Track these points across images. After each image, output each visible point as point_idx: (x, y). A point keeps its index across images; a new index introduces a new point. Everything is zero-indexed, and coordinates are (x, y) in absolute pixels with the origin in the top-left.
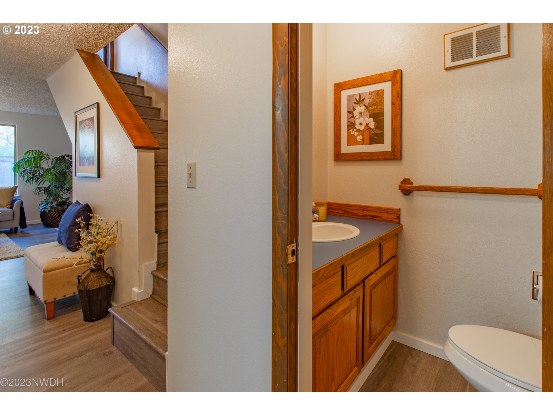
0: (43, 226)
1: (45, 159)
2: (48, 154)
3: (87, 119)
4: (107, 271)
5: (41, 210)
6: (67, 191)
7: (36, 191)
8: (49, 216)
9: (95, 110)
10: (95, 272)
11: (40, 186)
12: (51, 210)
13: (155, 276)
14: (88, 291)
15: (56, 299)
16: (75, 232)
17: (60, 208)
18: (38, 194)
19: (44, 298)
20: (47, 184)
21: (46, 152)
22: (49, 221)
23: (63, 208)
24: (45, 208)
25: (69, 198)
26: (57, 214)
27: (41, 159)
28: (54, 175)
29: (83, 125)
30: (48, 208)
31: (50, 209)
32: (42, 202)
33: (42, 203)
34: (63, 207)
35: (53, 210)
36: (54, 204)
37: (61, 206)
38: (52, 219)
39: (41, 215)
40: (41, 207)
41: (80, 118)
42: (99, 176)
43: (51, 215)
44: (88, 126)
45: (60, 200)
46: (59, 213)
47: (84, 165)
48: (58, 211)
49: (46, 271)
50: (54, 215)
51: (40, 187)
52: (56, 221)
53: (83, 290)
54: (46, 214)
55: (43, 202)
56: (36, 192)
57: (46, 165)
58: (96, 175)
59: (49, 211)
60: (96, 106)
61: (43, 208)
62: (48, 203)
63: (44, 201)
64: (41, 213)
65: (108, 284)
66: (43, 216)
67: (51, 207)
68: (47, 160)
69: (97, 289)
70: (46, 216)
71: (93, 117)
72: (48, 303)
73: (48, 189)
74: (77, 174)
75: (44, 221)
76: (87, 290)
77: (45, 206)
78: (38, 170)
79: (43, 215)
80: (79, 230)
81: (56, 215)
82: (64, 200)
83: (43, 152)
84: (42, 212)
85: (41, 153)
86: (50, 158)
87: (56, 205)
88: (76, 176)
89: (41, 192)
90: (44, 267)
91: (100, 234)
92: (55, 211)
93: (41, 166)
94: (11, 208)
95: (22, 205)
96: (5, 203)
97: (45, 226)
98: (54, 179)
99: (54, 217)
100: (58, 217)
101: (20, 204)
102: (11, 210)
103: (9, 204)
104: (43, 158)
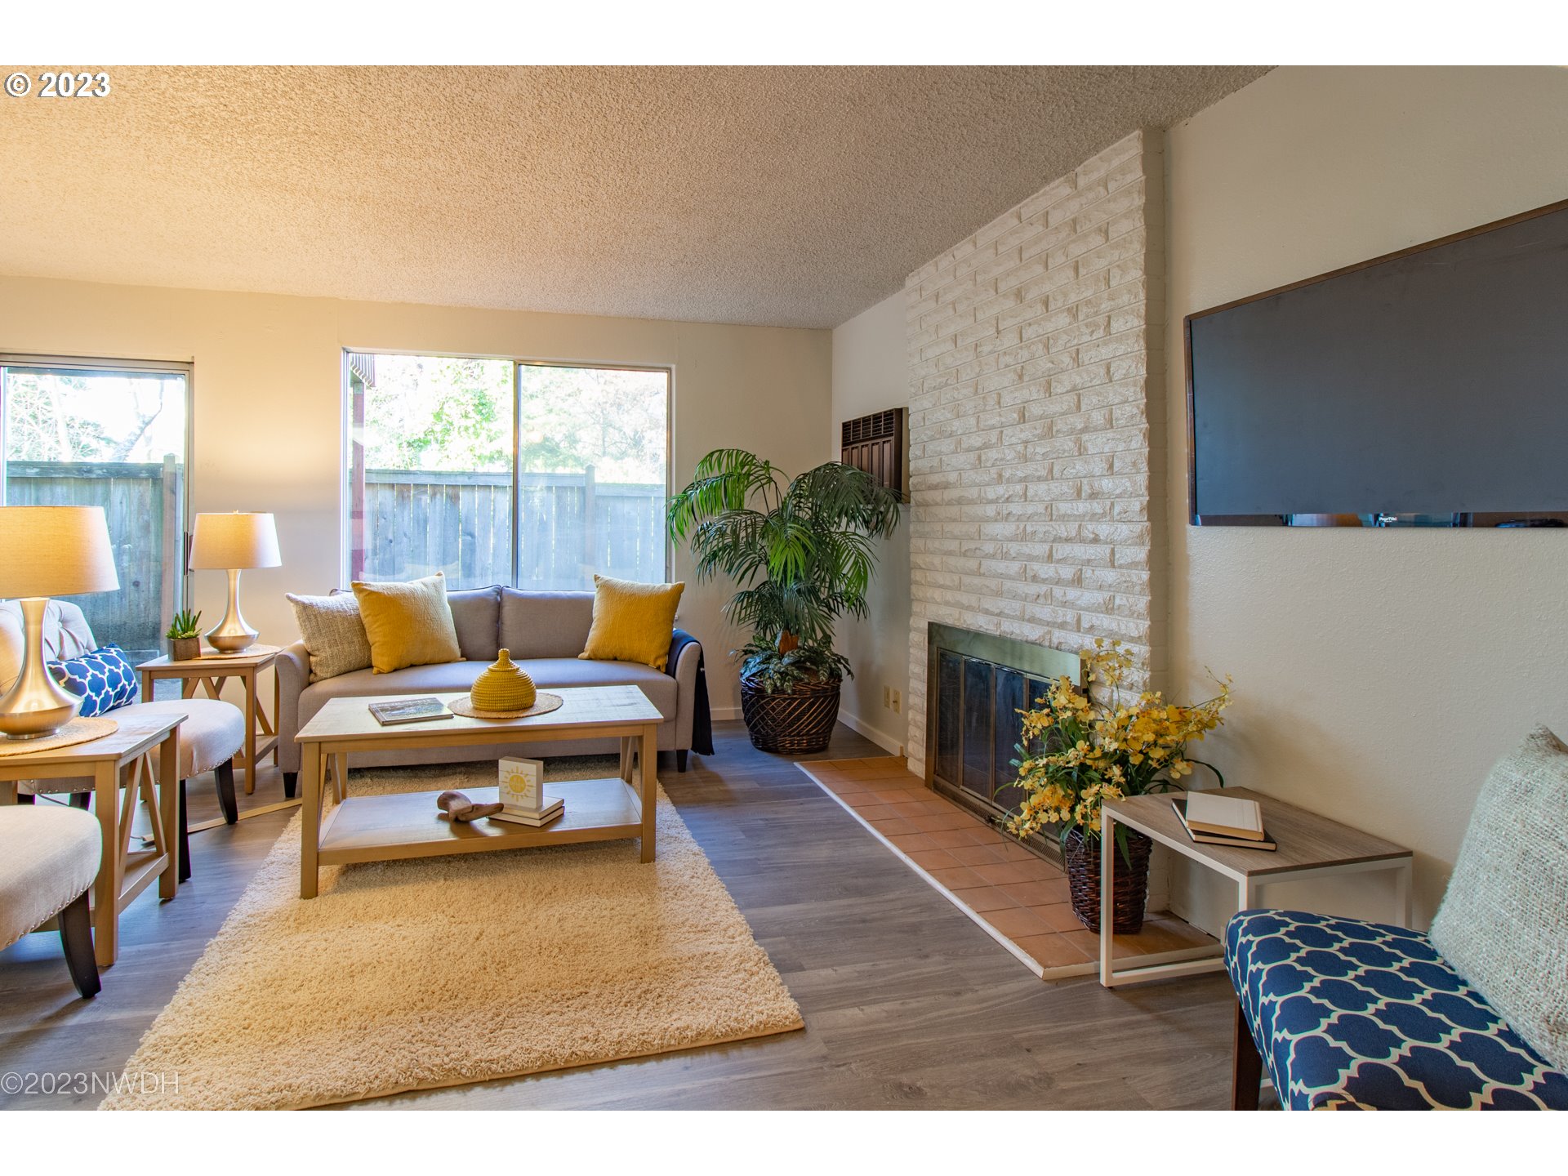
0: (749, 740)
1: (759, 483)
2: (767, 463)
5: (748, 679)
7: (738, 606)
8: (773, 709)
12: (782, 685)
17: (805, 677)
18: (741, 616)
21: (761, 458)
22: (771, 729)
23: (814, 680)
24: (761, 673)
25: (830, 637)
26: (800, 705)
27: (746, 481)
28: (798, 544)
30: (770, 678)
31: (777, 682)
32: (748, 650)
33: (750, 653)
34: (816, 673)
35: (788, 686)
36: (786, 660)
37: (807, 670)
38: (784, 720)
39: (743, 699)
40: (747, 669)
43: (778, 705)
45: (802, 645)
46: (807, 700)
48: (800, 690)
50: (789, 704)
52: (795, 729)
54: (763, 698)
55: (755, 648)
56: (736, 611)
57: (760, 503)
59: (775, 689)
61: (754, 675)
62: (770, 655)
63: (755, 644)
64: (744, 694)
66: (753, 705)
67: (781, 673)
68: (762, 485)
70: (762, 706)
75: (755, 726)
77: (759, 667)
79: (753, 700)
81: (795, 709)
82: (814, 644)
84: (750, 689)
85: (748, 459)
86: (770, 480)
87: (792, 664)
92: (794, 692)
93: (750, 509)
94: (670, 670)
95: (701, 663)
96: (652, 647)
97: (756, 743)
98: (801, 564)
99: (790, 714)
100: (803, 713)
101: (697, 658)
102: (669, 678)
103: (662, 652)
104: (751, 478)
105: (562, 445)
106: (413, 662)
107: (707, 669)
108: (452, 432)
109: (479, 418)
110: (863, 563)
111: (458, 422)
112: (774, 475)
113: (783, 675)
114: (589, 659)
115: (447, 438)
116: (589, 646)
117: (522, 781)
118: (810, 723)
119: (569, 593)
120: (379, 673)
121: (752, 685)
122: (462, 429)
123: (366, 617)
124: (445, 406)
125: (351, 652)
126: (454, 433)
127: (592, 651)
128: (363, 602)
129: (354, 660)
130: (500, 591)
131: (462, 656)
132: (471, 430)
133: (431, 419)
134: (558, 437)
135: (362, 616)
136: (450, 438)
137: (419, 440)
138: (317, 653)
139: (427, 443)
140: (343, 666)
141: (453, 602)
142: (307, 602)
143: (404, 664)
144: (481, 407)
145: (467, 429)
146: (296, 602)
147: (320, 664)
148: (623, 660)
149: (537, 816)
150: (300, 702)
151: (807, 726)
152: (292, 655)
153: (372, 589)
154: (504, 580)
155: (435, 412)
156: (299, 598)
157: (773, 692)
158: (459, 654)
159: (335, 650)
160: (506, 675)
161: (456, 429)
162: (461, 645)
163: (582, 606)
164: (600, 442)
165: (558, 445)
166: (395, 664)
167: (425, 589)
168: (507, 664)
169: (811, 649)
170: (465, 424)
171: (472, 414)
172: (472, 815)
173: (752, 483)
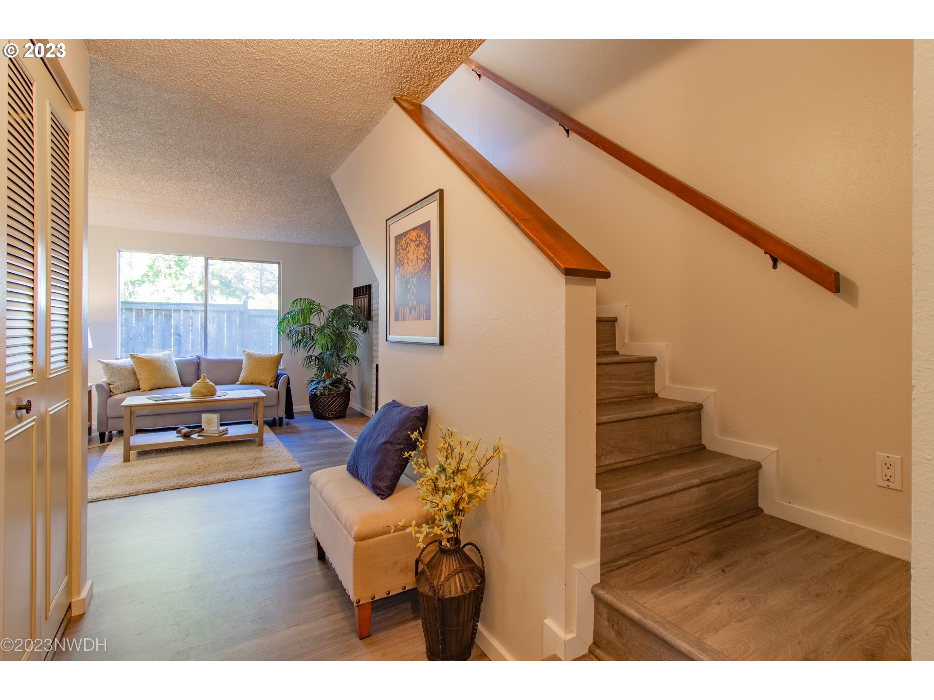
0: (313, 417)
1: (316, 312)
2: (319, 304)
3: (414, 229)
4: (464, 549)
5: (311, 391)
6: (344, 363)
7: (306, 361)
8: (321, 402)
9: (434, 206)
10: (449, 554)
11: (310, 353)
12: (324, 392)
13: (598, 599)
14: (442, 600)
15: (374, 597)
16: (404, 457)
17: (334, 389)
18: (307, 365)
19: (355, 594)
20: (317, 351)
21: (317, 302)
22: (321, 410)
23: (339, 390)
24: (316, 388)
25: (346, 373)
26: (332, 399)
27: (311, 312)
28: (329, 337)
29: (403, 242)
30: (319, 389)
31: (322, 391)
32: (312, 379)
33: (312, 381)
34: (339, 387)
35: (326, 392)
36: (327, 382)
37: (336, 387)
38: (325, 406)
39: (310, 400)
40: (311, 387)
41: (398, 228)
42: (442, 343)
43: (323, 400)
44: (415, 242)
45: (334, 377)
46: (335, 397)
47: (404, 319)
48: (332, 394)
49: (360, 538)
50: (327, 399)
51: (310, 356)
52: (330, 409)
53: (430, 596)
54: (317, 398)
55: (315, 379)
56: (305, 364)
57: (317, 321)
58: (436, 339)
59: (321, 394)
60: (438, 198)
61: (314, 389)
62: (320, 381)
63: (314, 377)
64: (310, 397)
65: (476, 586)
66: (313, 401)
67: (324, 387)
68: (318, 313)
69: (458, 598)
70: (317, 401)
71: (430, 221)
72: (361, 605)
73: (320, 359)
74: (388, 336)
75: (314, 409)
76: (439, 599)
77: (315, 386)
78: (308, 329)
79: (314, 399)
80: (410, 454)
81: (329, 401)
82: (339, 376)
83: (314, 302)
84: (312, 394)
85: (311, 303)
86: (322, 311)
87: (330, 384)
88: (386, 340)
89: (312, 363)
90: (355, 529)
91: (462, 473)
92: (329, 394)
93: (311, 323)
94: (276, 387)
95: (289, 383)
96: (268, 378)
97: (315, 416)
98: (329, 345)
99: (328, 403)
100: (332, 403)
101: (287, 381)
102: (276, 390)
103: (273, 380)
104: (313, 310)
105: (233, 281)
106: (160, 387)
107: (291, 386)
108: (160, 276)
109: (178, 268)
110: (355, 343)
111: (164, 270)
112: (322, 308)
113: (324, 388)
114: (241, 384)
115: (157, 279)
116: (240, 379)
117: (211, 421)
118: (336, 406)
119: (232, 358)
120: (144, 391)
121: (313, 393)
122: (167, 274)
123: (137, 368)
124: (156, 261)
125: (131, 383)
126: (162, 277)
127: (242, 381)
128: (135, 363)
129: (131, 386)
130: (199, 358)
131: (182, 385)
132: (173, 275)
133: (147, 268)
134: (230, 277)
135: (135, 368)
136: (159, 280)
137: (139, 281)
138: (113, 384)
139: (143, 282)
140: (126, 388)
141: (177, 362)
142: (108, 362)
143: (155, 387)
144: (179, 262)
145: (170, 274)
146: (103, 363)
147: (115, 388)
148: (256, 384)
149: (217, 432)
150: (108, 403)
151: (335, 407)
152: (103, 384)
153: (140, 357)
154: (201, 353)
155: (149, 264)
156: (104, 361)
157: (320, 395)
158: (180, 384)
159: (122, 382)
160: (204, 384)
161: (163, 275)
162: (181, 381)
163: (238, 364)
164: (259, 280)
165: (230, 281)
166: (151, 387)
167: (164, 356)
168: (205, 380)
169: (338, 378)
170: (169, 272)
171: (173, 266)
172: (191, 433)
173: (314, 312)
